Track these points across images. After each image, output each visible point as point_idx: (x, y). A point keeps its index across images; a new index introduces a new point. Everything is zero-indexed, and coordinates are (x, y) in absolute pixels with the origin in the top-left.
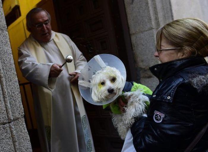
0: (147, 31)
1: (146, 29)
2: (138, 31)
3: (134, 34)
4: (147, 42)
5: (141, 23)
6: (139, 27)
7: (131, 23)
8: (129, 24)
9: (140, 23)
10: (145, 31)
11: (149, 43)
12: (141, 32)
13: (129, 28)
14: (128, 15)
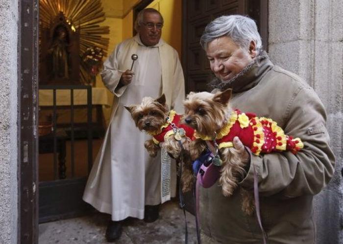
0: (291, 41)
1: (290, 39)
2: (279, 40)
3: (273, 43)
4: (289, 60)
5: (286, 27)
6: (281, 34)
7: (272, 26)
8: (270, 27)
9: (284, 27)
10: (288, 41)
11: (290, 61)
12: (284, 42)
13: (268, 33)
14: (270, 12)
